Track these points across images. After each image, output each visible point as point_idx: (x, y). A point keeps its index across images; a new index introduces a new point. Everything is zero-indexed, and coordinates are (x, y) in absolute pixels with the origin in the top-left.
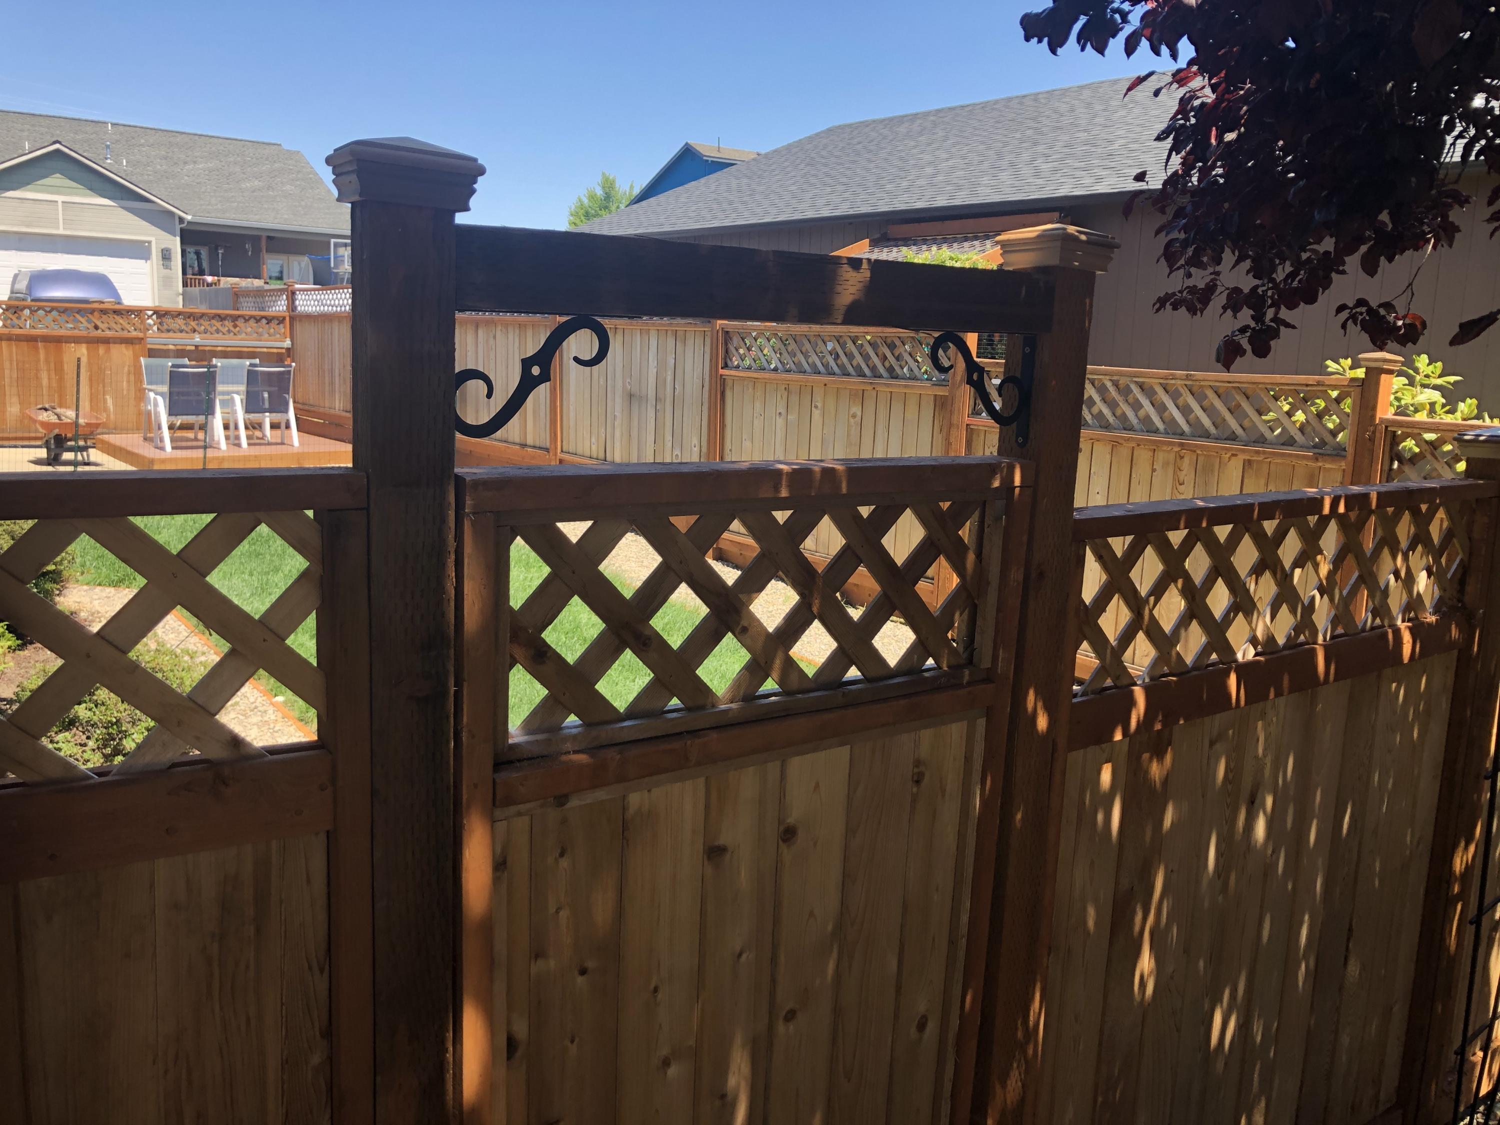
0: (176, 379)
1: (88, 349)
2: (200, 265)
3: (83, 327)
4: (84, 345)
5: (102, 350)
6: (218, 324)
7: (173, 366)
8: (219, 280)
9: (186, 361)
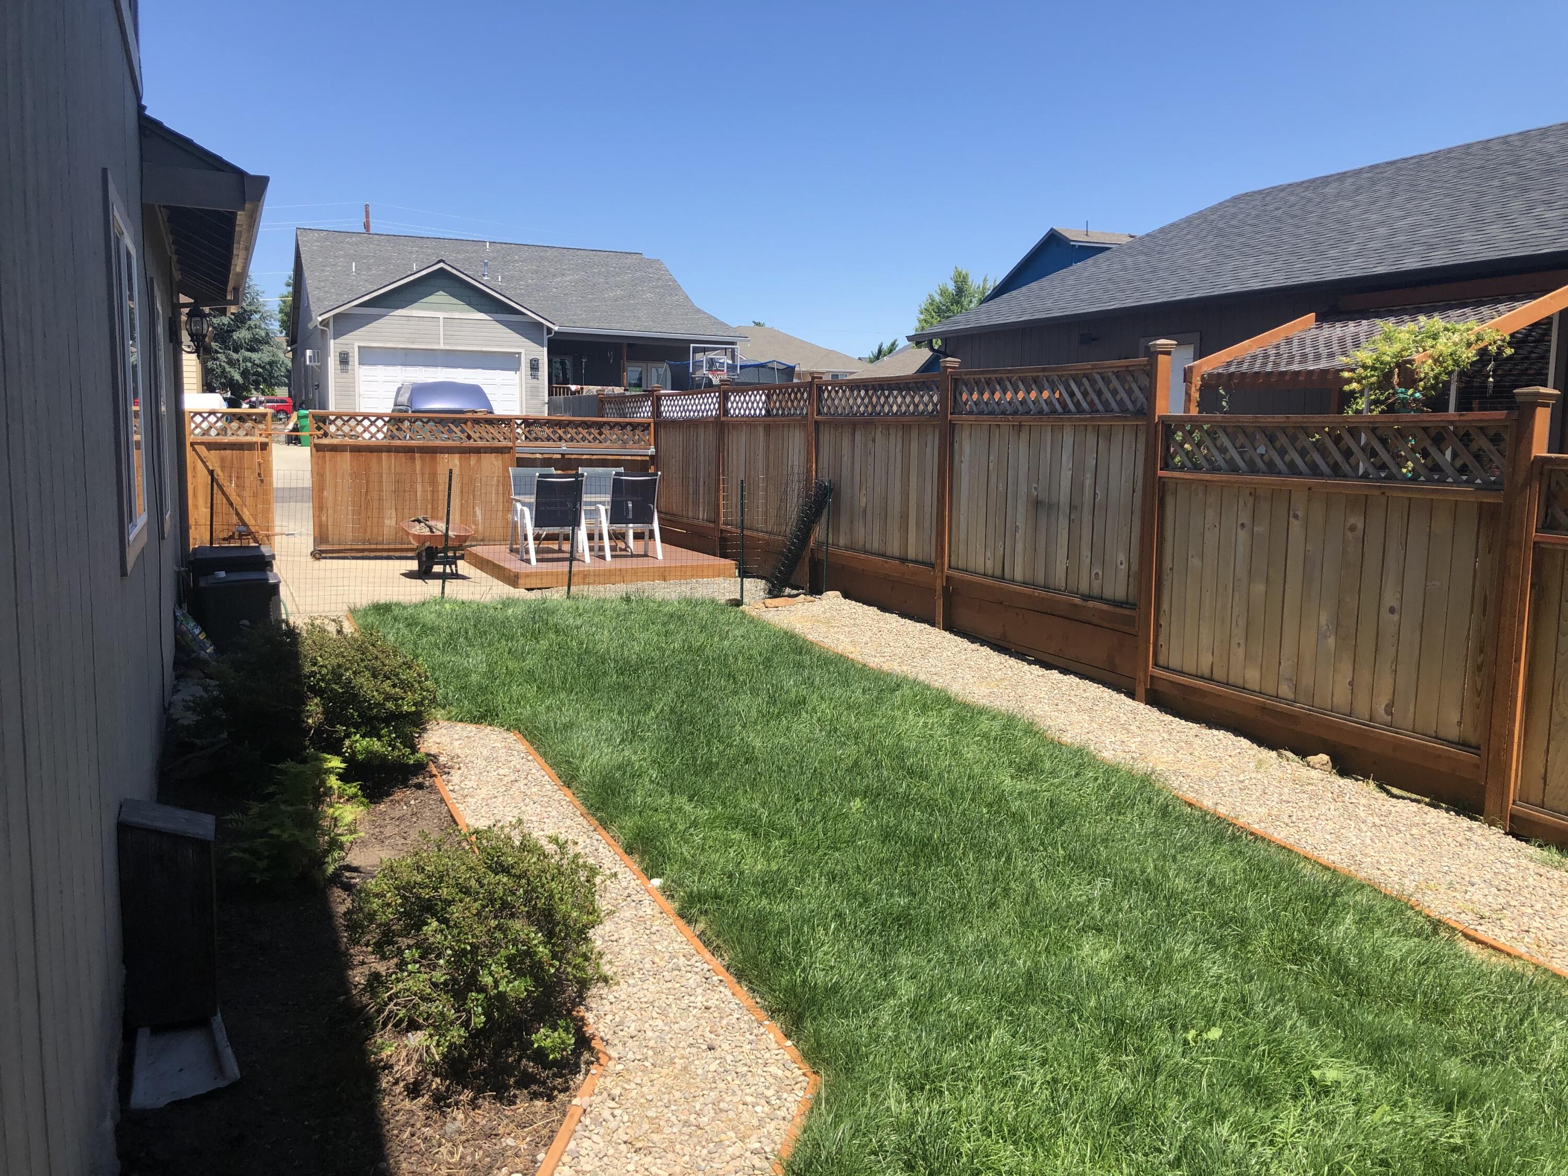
0: (544, 489)
1: (460, 458)
2: (564, 374)
3: (456, 438)
4: (457, 456)
5: (473, 459)
6: (584, 432)
7: (540, 476)
8: (582, 389)
9: (553, 470)
